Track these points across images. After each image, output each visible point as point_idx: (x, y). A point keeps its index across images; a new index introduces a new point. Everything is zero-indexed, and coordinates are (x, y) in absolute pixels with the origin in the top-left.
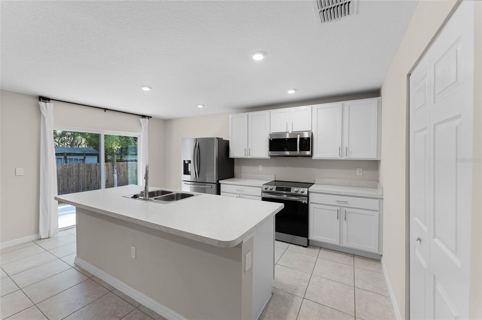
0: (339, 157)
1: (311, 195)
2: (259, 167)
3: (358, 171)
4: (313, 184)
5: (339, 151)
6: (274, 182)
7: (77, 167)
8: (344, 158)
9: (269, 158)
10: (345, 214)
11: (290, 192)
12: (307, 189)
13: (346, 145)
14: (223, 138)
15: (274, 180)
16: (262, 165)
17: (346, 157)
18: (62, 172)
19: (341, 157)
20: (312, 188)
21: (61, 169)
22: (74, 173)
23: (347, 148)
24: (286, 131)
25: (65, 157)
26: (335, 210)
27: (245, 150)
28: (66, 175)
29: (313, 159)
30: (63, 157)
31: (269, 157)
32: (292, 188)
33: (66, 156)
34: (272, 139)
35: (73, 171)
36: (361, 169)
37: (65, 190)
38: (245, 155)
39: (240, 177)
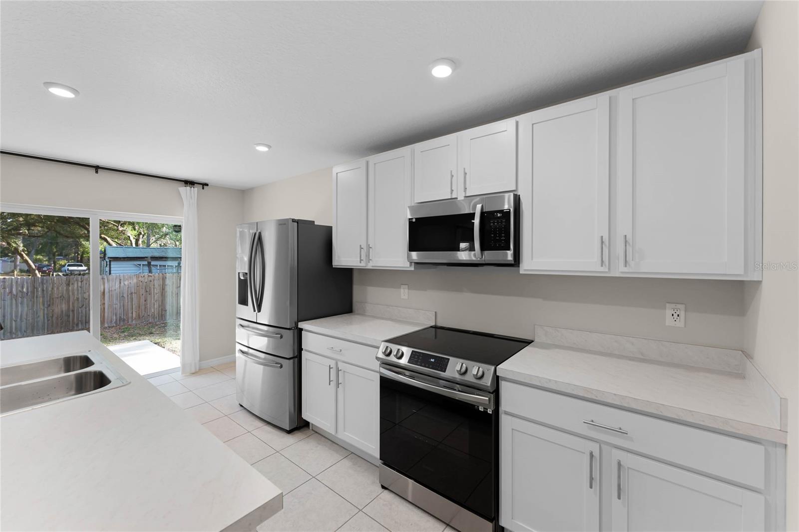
0: (602, 269)
1: (506, 389)
2: (402, 290)
3: (669, 312)
4: (528, 343)
5: (600, 250)
6: (434, 329)
7: (161, 280)
8: (619, 270)
9: (412, 269)
10: (619, 477)
11: (445, 371)
12: (493, 368)
13: (623, 228)
14: (314, 222)
15: (433, 324)
16: (407, 286)
17: (626, 270)
18: (137, 287)
19: (607, 270)
20: (506, 368)
21: (135, 283)
22: (155, 290)
23: (629, 237)
24: (450, 198)
25: (148, 262)
26: (583, 453)
27: (361, 248)
28: (142, 291)
29: (521, 272)
30: (146, 263)
31: (411, 265)
32: (452, 360)
33: (150, 261)
34: (414, 220)
35: (154, 285)
36: (682, 307)
37: (141, 316)
38: (361, 260)
39: (363, 314)
